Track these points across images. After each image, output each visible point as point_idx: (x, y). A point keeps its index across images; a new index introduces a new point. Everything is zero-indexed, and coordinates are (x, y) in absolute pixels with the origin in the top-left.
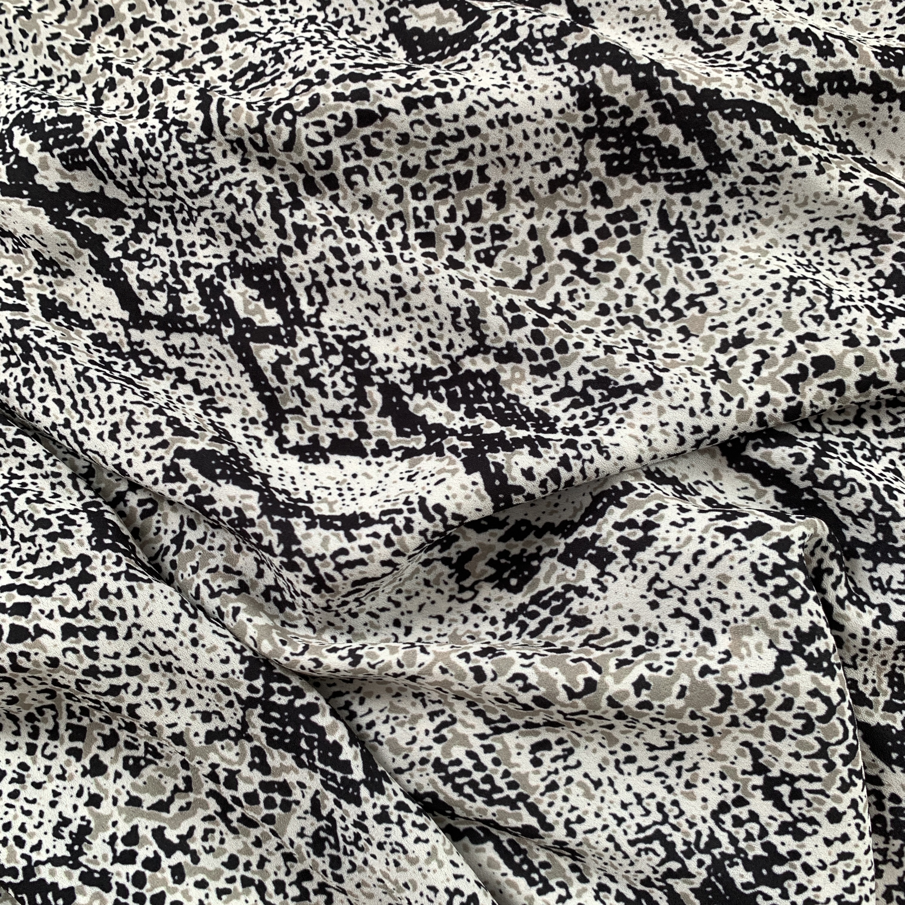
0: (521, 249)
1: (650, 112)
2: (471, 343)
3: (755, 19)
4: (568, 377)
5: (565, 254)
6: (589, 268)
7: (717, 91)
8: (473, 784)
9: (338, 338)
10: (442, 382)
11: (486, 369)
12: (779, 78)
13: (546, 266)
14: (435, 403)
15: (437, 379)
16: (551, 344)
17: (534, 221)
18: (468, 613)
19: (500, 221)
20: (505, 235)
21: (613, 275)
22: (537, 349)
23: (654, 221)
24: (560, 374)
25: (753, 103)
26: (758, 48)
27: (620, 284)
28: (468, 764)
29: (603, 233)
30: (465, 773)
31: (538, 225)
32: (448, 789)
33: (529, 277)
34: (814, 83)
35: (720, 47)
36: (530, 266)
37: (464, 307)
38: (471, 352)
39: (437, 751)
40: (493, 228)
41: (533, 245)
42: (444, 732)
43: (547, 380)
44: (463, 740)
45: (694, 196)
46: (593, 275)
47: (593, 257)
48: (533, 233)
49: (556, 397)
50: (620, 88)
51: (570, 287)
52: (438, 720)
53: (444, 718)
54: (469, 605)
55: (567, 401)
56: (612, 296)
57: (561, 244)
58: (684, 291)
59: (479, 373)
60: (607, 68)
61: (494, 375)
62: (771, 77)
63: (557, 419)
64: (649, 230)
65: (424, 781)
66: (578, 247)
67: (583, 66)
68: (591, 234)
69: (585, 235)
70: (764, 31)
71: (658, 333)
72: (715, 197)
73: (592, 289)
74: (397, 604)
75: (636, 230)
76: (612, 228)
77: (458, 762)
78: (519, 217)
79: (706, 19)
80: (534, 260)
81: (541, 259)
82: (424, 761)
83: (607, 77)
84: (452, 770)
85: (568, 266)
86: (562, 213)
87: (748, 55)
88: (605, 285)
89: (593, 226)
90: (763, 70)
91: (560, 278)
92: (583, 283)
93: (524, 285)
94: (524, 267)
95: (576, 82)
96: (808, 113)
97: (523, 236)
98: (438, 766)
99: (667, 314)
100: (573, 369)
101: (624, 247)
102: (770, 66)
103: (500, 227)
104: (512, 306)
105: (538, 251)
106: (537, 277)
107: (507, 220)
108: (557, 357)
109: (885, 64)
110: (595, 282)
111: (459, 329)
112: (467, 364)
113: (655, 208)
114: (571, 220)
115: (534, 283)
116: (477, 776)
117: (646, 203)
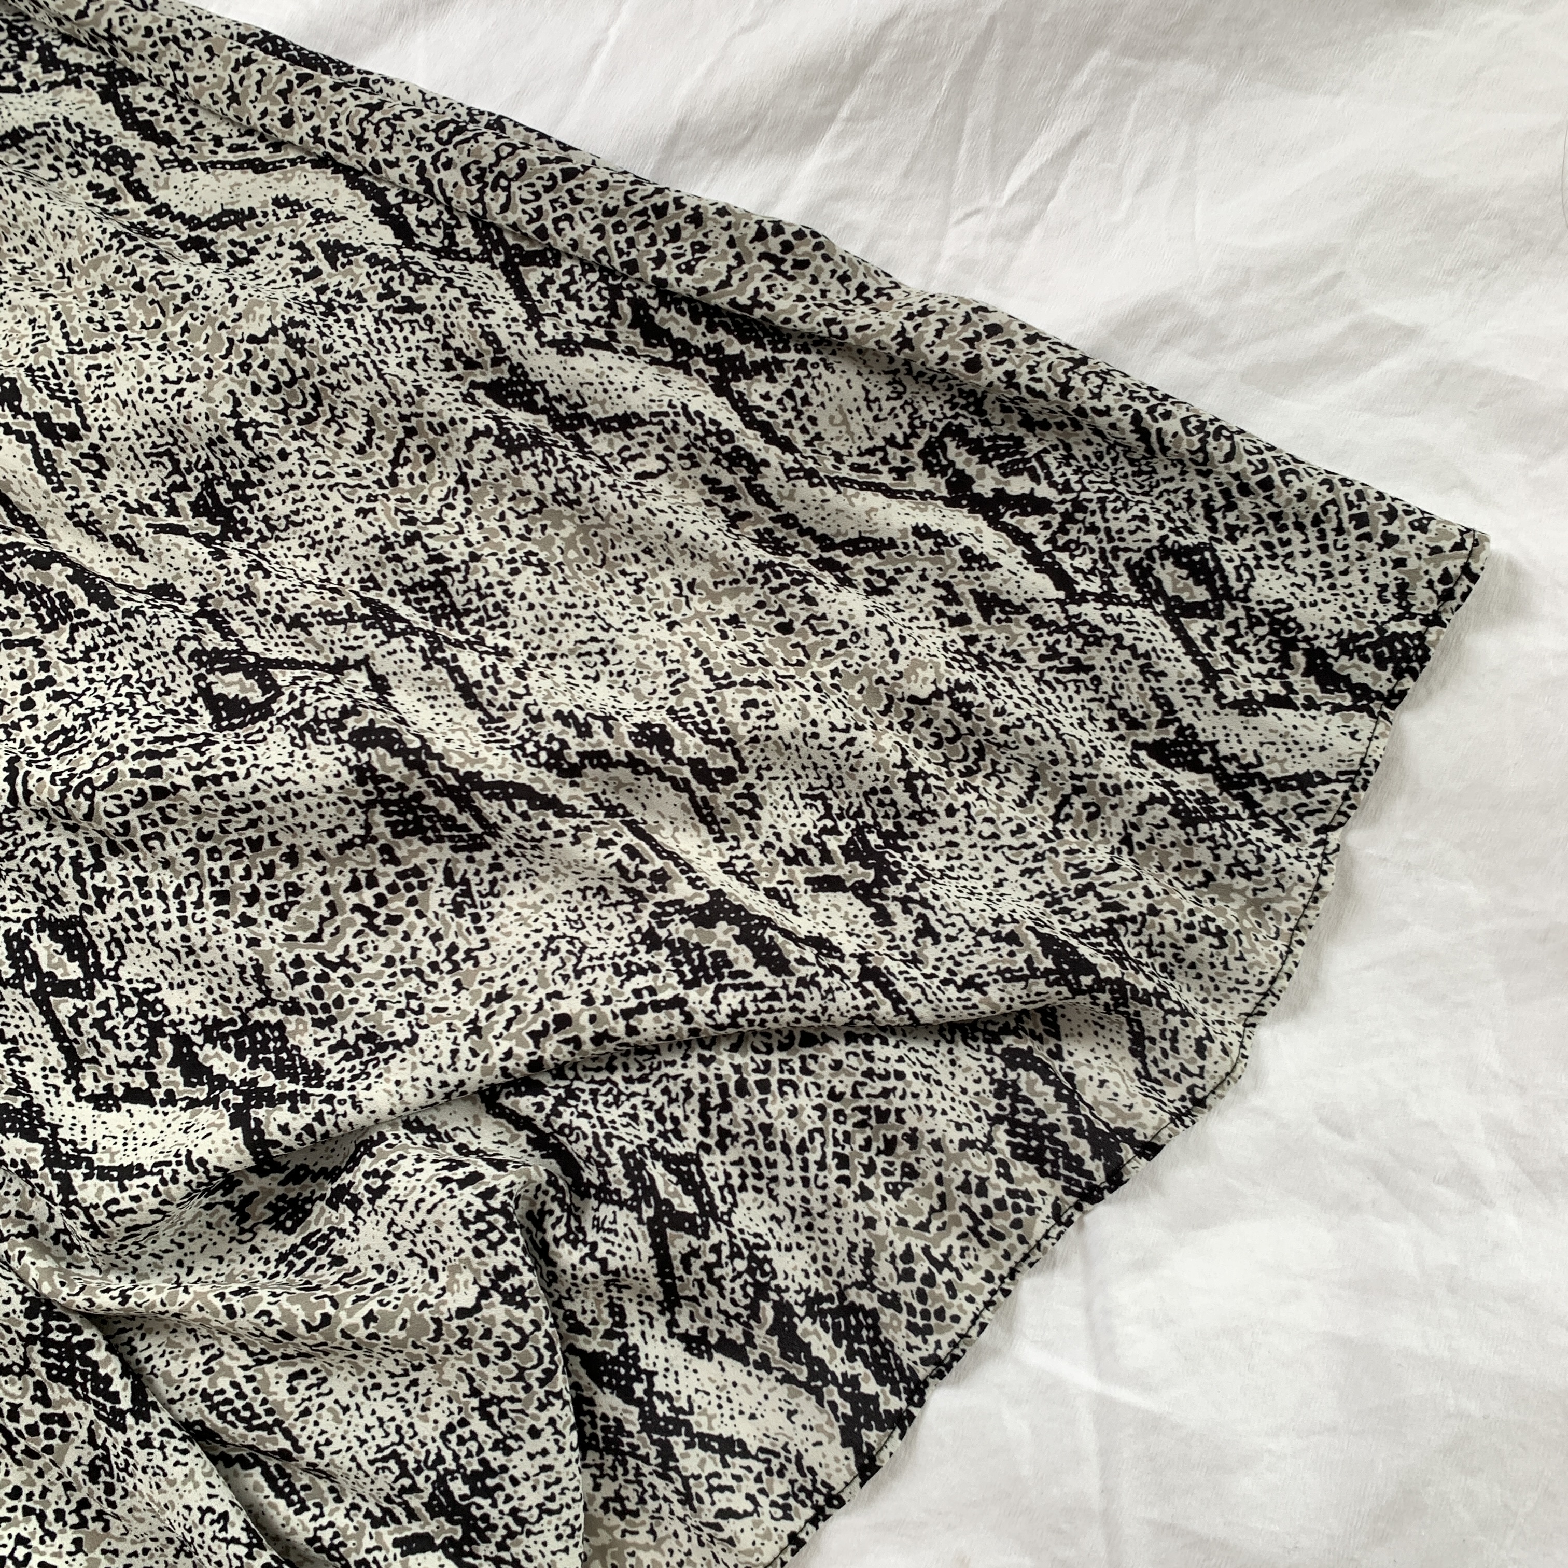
0: (315, 904)
1: (425, 788)
2: (259, 996)
3: (527, 699)
4: (343, 1030)
5: (357, 908)
6: (379, 921)
7: (480, 773)
8: (235, 1412)
9: (135, 991)
10: (232, 1033)
11: (273, 1020)
12: (543, 756)
13: (338, 920)
14: (223, 1053)
15: (227, 1029)
16: (329, 999)
17: (326, 878)
18: (246, 1254)
19: (294, 879)
20: (298, 891)
21: (401, 928)
22: (317, 1004)
23: (440, 878)
24: (337, 1027)
25: (511, 784)
26: (531, 725)
27: (406, 937)
28: (231, 1393)
29: (393, 888)
30: (228, 1402)
31: (331, 881)
32: (213, 1417)
33: (321, 930)
34: (575, 760)
35: (501, 719)
36: (323, 919)
37: (249, 965)
38: (260, 1004)
39: (205, 1382)
40: (287, 885)
41: (326, 899)
42: (213, 1364)
43: (326, 1033)
44: (228, 1371)
45: (477, 855)
46: (383, 928)
47: (383, 911)
48: (326, 889)
49: (332, 1049)
50: (394, 768)
51: (360, 940)
52: (208, 1354)
53: (214, 1351)
54: (248, 1246)
55: (341, 1053)
56: (399, 948)
57: (353, 898)
58: (463, 946)
59: (267, 1023)
60: (381, 751)
61: (280, 1026)
62: (535, 755)
63: (329, 1071)
64: (435, 886)
65: (193, 1410)
66: (370, 902)
67: (361, 747)
68: (382, 889)
69: (376, 891)
70: (534, 710)
71: (435, 985)
72: (496, 856)
73: (380, 941)
74: (181, 1246)
75: (423, 886)
76: (401, 884)
77: (222, 1392)
78: (313, 874)
79: (488, 695)
80: (327, 914)
81: (334, 913)
82: (193, 1391)
83: (381, 759)
84: (216, 1399)
85: (360, 919)
86: (353, 871)
87: (523, 731)
88: (392, 937)
89: (384, 882)
90: (530, 748)
91: (351, 931)
92: (373, 935)
93: (316, 938)
94: (316, 921)
95: (353, 762)
96: (573, 784)
97: (317, 891)
98: (205, 1396)
99: (447, 966)
100: (348, 1023)
101: (412, 902)
102: (537, 744)
103: (294, 885)
104: (298, 962)
105: (331, 906)
106: (329, 930)
107: (300, 877)
108: (334, 1011)
109: (637, 744)
110: (384, 934)
111: (247, 984)
112: (256, 1015)
113: (441, 866)
114: (362, 877)
115: (326, 936)
116: (239, 1404)
117: (432, 861)
